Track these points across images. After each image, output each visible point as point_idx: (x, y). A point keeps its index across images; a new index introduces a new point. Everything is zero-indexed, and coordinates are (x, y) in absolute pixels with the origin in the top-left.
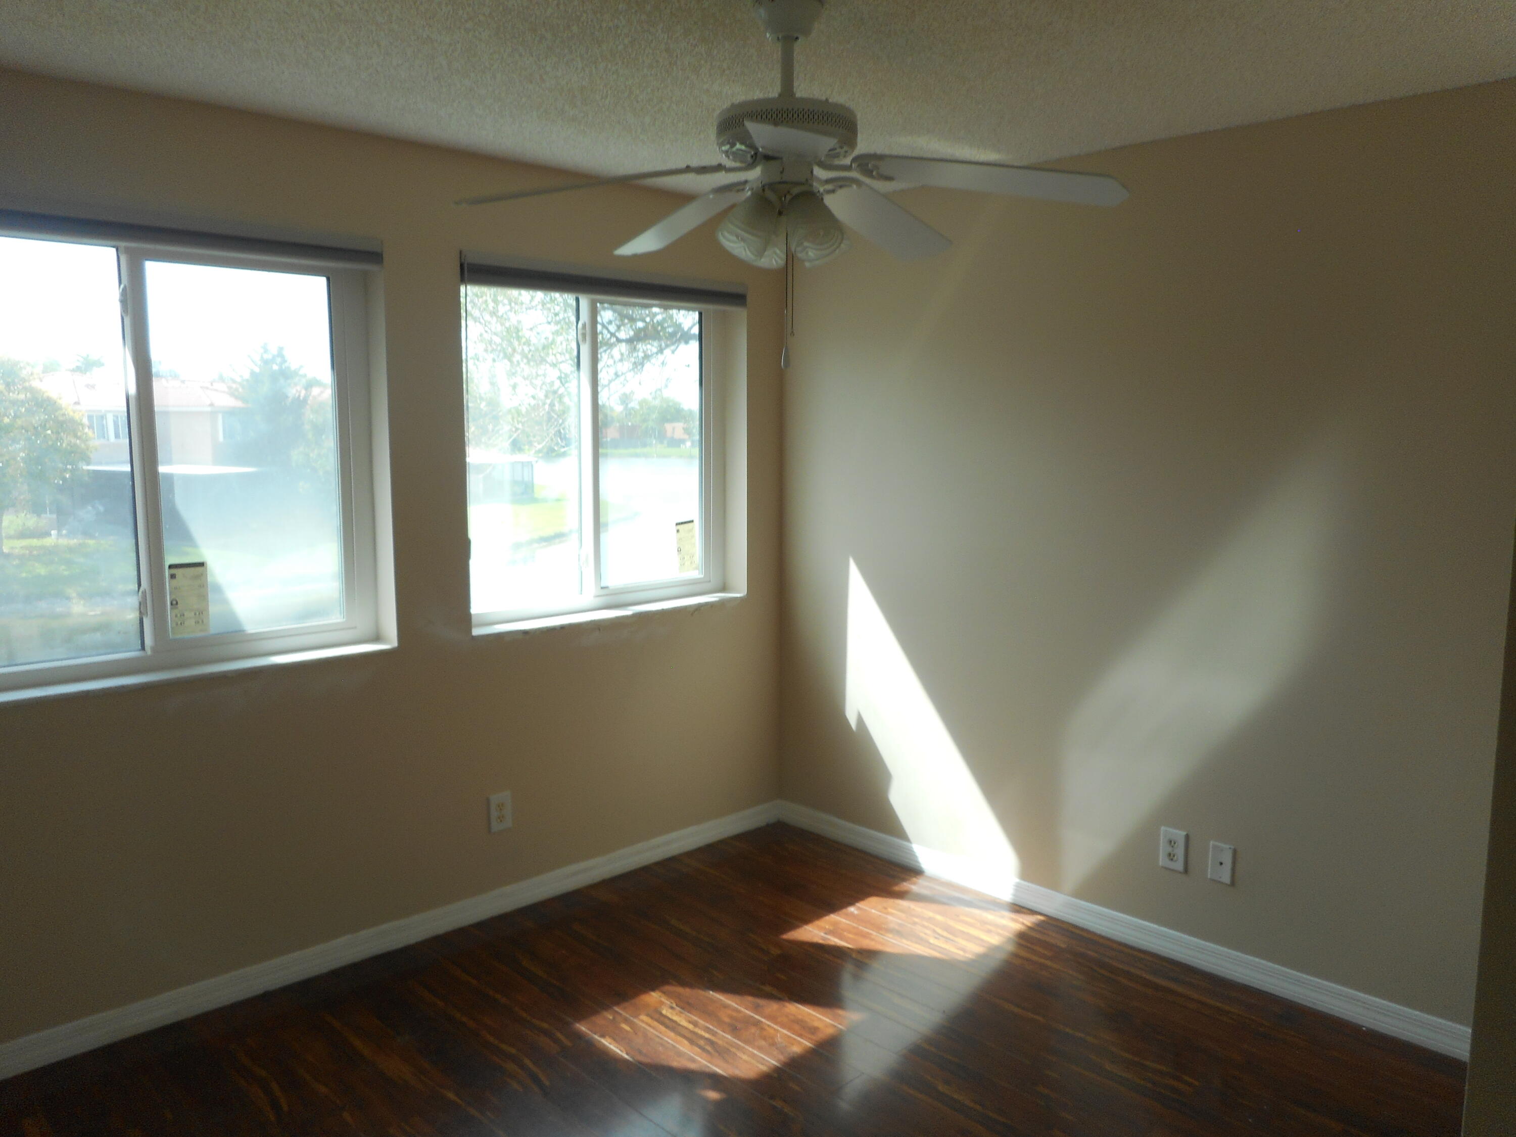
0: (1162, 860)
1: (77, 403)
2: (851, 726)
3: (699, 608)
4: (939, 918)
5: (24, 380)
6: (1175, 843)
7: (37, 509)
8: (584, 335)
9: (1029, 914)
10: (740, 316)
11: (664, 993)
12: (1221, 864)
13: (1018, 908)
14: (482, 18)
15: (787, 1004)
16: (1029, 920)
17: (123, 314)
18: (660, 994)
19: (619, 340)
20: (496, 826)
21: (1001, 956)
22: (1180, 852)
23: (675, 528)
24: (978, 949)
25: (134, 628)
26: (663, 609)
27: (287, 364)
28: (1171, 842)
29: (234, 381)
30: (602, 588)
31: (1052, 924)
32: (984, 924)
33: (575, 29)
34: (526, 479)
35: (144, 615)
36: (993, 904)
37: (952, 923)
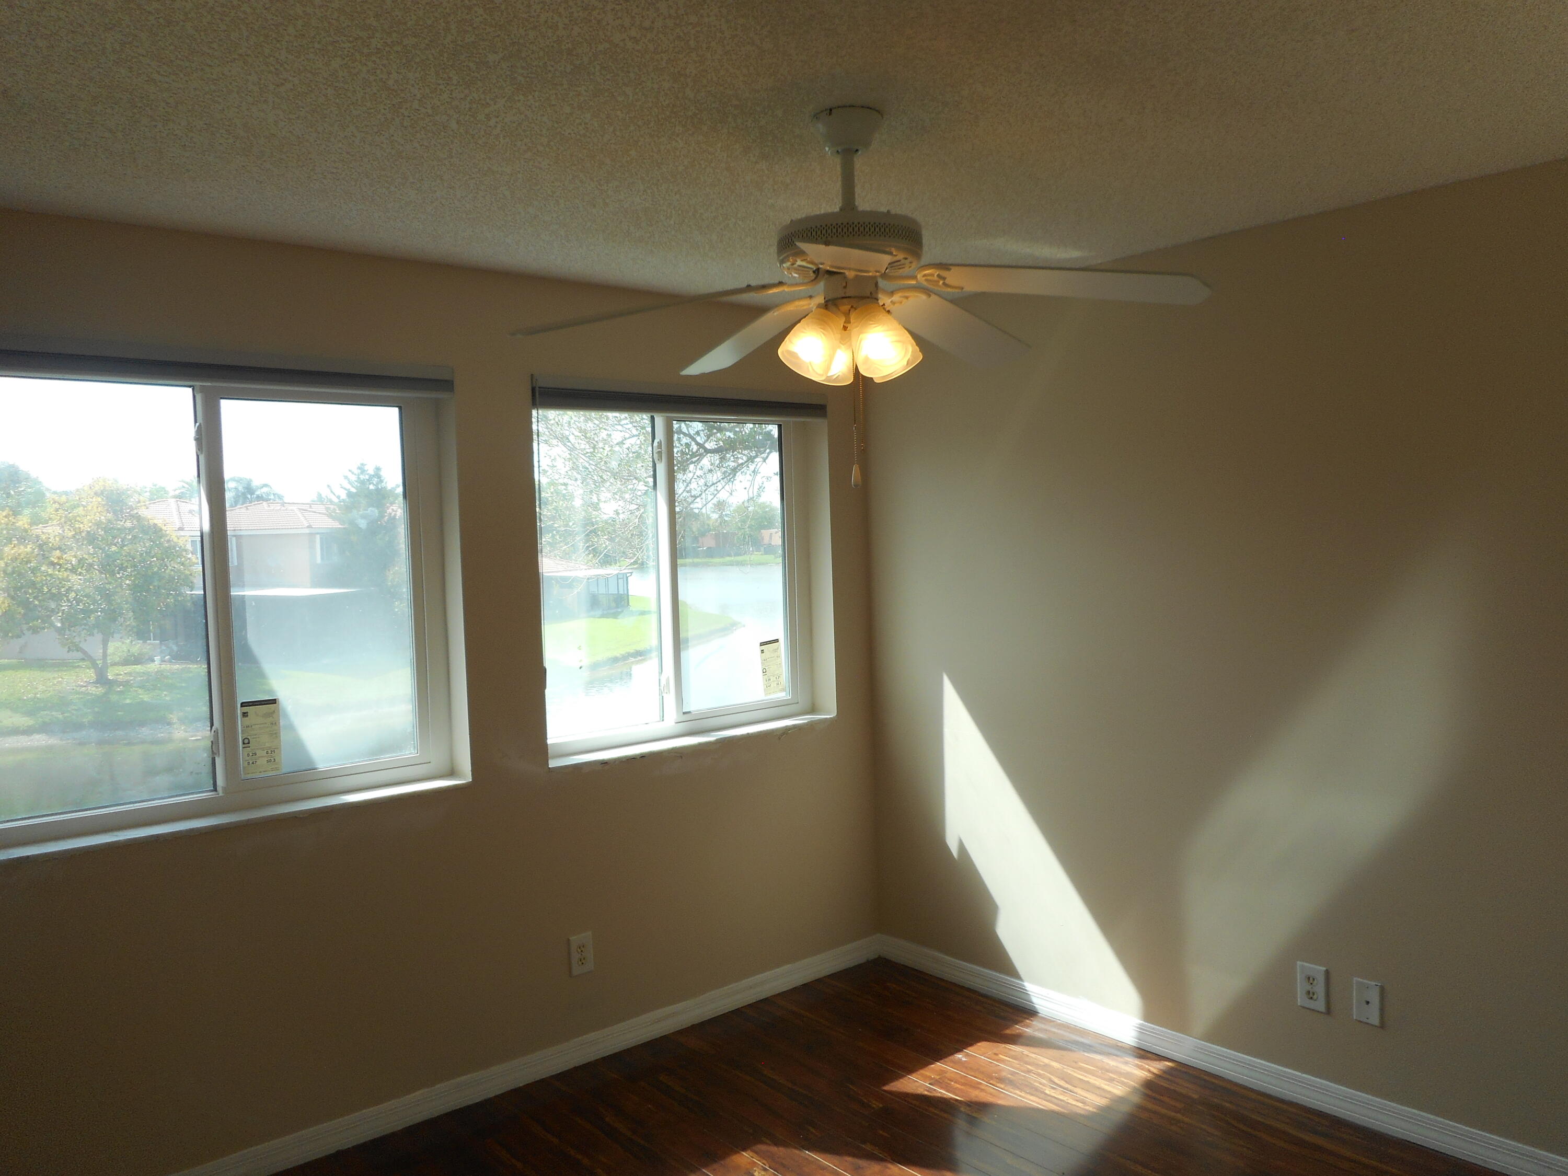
0: (1301, 1000)
1: (181, 529)
2: (952, 854)
3: (786, 731)
4: (1055, 1064)
5: (132, 509)
6: (1314, 979)
7: (142, 635)
8: (660, 453)
9: (1156, 1060)
10: (821, 428)
11: (756, 1153)
12: (1368, 1003)
13: (1143, 1053)
14: (541, 148)
15: (890, 1165)
16: (1156, 1067)
17: (199, 453)
18: (751, 1154)
19: (707, 451)
20: (577, 970)
21: (1125, 1108)
22: (1320, 989)
23: (759, 649)
24: (1102, 1102)
25: (206, 769)
26: (748, 734)
27: (383, 485)
28: (1309, 978)
29: (331, 502)
30: (684, 713)
31: (1182, 1071)
32: (1104, 1071)
33: (633, 153)
34: (621, 592)
35: (216, 754)
36: (1115, 1048)
37: (1069, 1071)
